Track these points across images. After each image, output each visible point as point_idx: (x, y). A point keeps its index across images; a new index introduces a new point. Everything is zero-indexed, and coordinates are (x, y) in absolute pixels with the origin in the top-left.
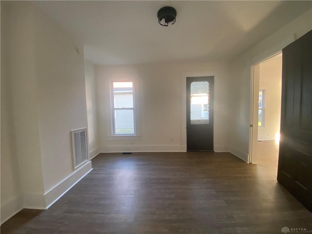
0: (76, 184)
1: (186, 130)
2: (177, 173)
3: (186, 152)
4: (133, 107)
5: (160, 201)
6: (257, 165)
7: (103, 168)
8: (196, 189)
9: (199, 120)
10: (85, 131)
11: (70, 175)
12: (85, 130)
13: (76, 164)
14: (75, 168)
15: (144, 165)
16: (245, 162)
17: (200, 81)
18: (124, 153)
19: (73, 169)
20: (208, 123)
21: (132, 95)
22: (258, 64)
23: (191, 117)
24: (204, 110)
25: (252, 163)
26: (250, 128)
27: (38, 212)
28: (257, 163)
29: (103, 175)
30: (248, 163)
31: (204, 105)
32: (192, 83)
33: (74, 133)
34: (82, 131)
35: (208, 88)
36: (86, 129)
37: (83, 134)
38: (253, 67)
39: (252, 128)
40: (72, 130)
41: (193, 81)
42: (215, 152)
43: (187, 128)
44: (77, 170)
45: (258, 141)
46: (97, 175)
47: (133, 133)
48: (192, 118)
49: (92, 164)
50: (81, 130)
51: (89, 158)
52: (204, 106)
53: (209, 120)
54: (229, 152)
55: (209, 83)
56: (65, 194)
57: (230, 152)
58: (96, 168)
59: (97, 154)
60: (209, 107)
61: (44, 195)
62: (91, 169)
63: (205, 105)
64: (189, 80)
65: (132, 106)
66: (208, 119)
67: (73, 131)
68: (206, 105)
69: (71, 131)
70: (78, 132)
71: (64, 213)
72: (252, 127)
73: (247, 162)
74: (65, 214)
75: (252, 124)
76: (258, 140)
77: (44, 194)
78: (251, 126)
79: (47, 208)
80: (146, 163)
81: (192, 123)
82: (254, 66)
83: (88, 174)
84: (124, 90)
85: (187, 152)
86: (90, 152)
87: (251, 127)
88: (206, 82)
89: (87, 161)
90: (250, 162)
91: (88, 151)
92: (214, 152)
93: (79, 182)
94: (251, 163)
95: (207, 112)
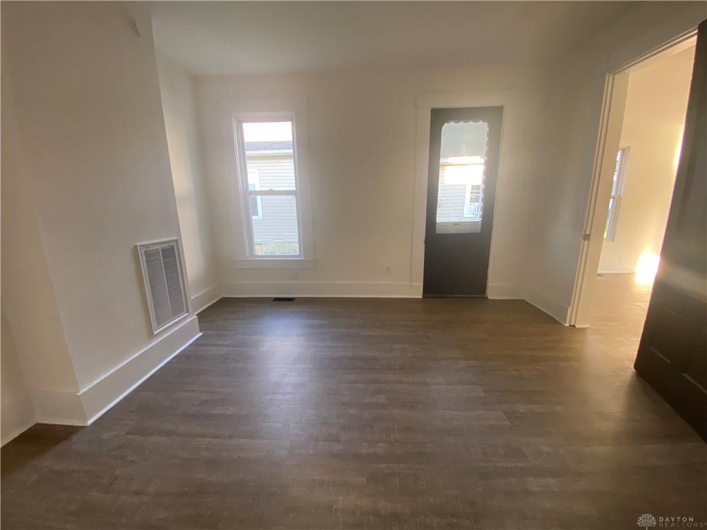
0: (162, 368)
1: (424, 246)
2: (397, 346)
3: (421, 297)
4: (294, 189)
5: (351, 411)
6: (589, 331)
7: (225, 333)
8: (439, 384)
9: (456, 224)
10: (173, 246)
11: (145, 349)
12: (174, 244)
13: (158, 324)
14: (155, 333)
15: (321, 326)
16: (560, 323)
17: (466, 119)
18: (277, 299)
19: (151, 335)
20: (479, 229)
21: (292, 161)
22: (627, 70)
23: (437, 215)
24: (472, 200)
25: (577, 326)
26: (582, 242)
27: (69, 432)
28: (588, 326)
29: (224, 350)
30: (567, 325)
31: (472, 186)
32: (446, 125)
33: (143, 251)
34: (167, 245)
35: (486, 139)
36: (177, 240)
37: (170, 255)
38: (611, 78)
39: (586, 242)
40: (138, 244)
41: (447, 120)
42: (490, 298)
43: (426, 242)
44: (162, 336)
45: (599, 275)
46: (211, 348)
47: (298, 254)
48: (442, 218)
49: (199, 322)
50: (164, 243)
51: (190, 309)
52: (472, 189)
53: (480, 224)
54: (523, 300)
55: (489, 125)
56: (135, 391)
57: (527, 300)
58: (210, 333)
59: (215, 301)
60: (486, 192)
61: (79, 394)
62: (197, 334)
63: (475, 187)
64: (440, 117)
65: (292, 186)
66: (479, 220)
67: (140, 246)
68: (478, 187)
69: (136, 246)
70: (158, 246)
71: (127, 434)
72: (589, 240)
73: (565, 322)
74: (129, 436)
75: (588, 233)
76: (599, 272)
77: (79, 392)
78: (587, 237)
79: (90, 422)
80: (326, 322)
81: (439, 230)
82: (615, 74)
83: (191, 345)
84: (279, 149)
85: (423, 297)
86: (192, 298)
87: (585, 239)
88: (481, 122)
89: (185, 318)
90: (572, 324)
91: (188, 297)
92: (487, 298)
93: (168, 363)
94: (574, 326)
95: (479, 204)
